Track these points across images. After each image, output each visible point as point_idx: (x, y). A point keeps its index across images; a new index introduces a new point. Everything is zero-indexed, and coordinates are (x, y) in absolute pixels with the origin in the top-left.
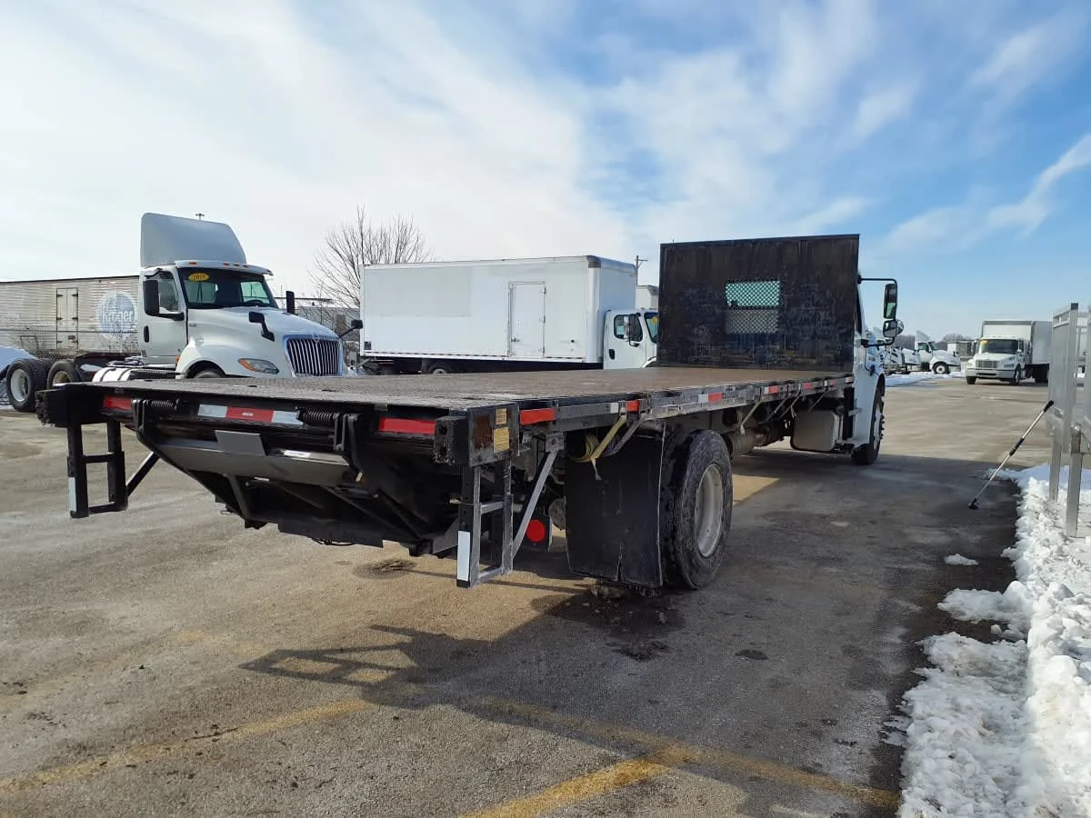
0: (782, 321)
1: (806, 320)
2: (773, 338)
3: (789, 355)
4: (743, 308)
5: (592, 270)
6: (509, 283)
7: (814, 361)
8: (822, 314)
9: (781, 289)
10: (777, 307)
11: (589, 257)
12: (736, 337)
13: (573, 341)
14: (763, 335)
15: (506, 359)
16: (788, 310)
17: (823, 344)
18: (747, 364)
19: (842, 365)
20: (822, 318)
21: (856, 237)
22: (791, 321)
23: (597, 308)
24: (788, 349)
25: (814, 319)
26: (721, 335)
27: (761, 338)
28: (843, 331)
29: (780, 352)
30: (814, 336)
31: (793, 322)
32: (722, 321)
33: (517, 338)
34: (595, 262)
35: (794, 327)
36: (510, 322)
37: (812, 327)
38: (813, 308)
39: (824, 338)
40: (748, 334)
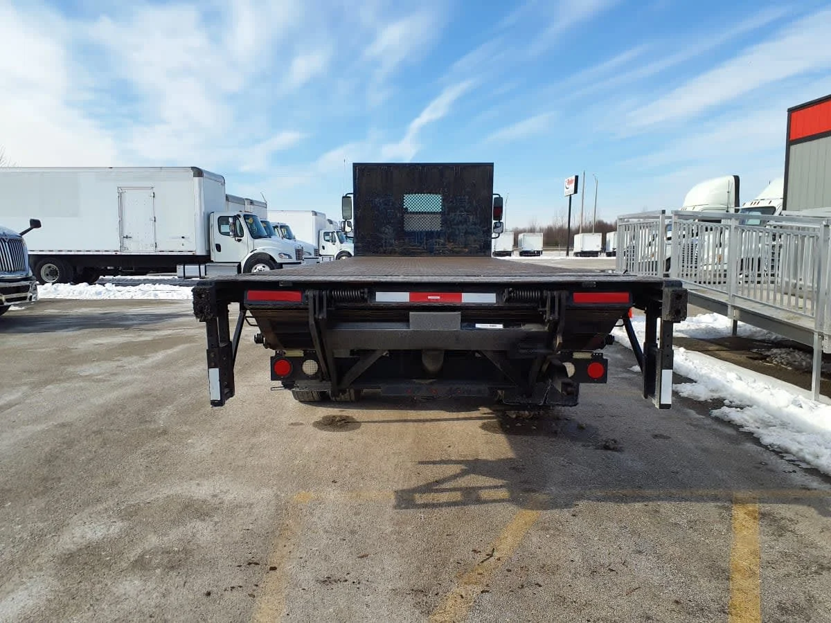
0: (444, 222)
1: (461, 222)
2: (439, 234)
3: (450, 246)
4: (413, 213)
5: (197, 179)
6: (118, 188)
7: (467, 250)
8: (471, 217)
9: (443, 200)
10: (440, 213)
11: (193, 168)
12: (412, 234)
13: (183, 237)
14: (432, 232)
15: (119, 253)
16: (448, 214)
17: (471, 238)
18: (421, 253)
19: (484, 252)
20: (471, 220)
21: (492, 165)
22: (450, 222)
23: (203, 210)
24: (449, 242)
25: (466, 221)
26: (401, 233)
27: (430, 234)
28: (486, 229)
29: (443, 244)
30: (466, 233)
31: (452, 223)
32: (402, 222)
33: (129, 236)
34: (198, 172)
35: (453, 227)
36: (121, 222)
37: (465, 226)
38: (465, 213)
39: (473, 234)
40: (421, 232)
